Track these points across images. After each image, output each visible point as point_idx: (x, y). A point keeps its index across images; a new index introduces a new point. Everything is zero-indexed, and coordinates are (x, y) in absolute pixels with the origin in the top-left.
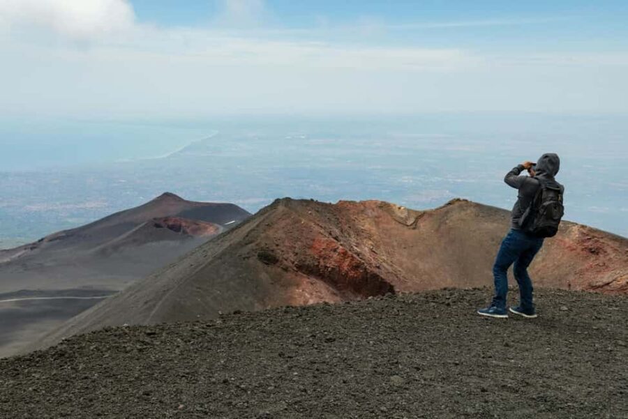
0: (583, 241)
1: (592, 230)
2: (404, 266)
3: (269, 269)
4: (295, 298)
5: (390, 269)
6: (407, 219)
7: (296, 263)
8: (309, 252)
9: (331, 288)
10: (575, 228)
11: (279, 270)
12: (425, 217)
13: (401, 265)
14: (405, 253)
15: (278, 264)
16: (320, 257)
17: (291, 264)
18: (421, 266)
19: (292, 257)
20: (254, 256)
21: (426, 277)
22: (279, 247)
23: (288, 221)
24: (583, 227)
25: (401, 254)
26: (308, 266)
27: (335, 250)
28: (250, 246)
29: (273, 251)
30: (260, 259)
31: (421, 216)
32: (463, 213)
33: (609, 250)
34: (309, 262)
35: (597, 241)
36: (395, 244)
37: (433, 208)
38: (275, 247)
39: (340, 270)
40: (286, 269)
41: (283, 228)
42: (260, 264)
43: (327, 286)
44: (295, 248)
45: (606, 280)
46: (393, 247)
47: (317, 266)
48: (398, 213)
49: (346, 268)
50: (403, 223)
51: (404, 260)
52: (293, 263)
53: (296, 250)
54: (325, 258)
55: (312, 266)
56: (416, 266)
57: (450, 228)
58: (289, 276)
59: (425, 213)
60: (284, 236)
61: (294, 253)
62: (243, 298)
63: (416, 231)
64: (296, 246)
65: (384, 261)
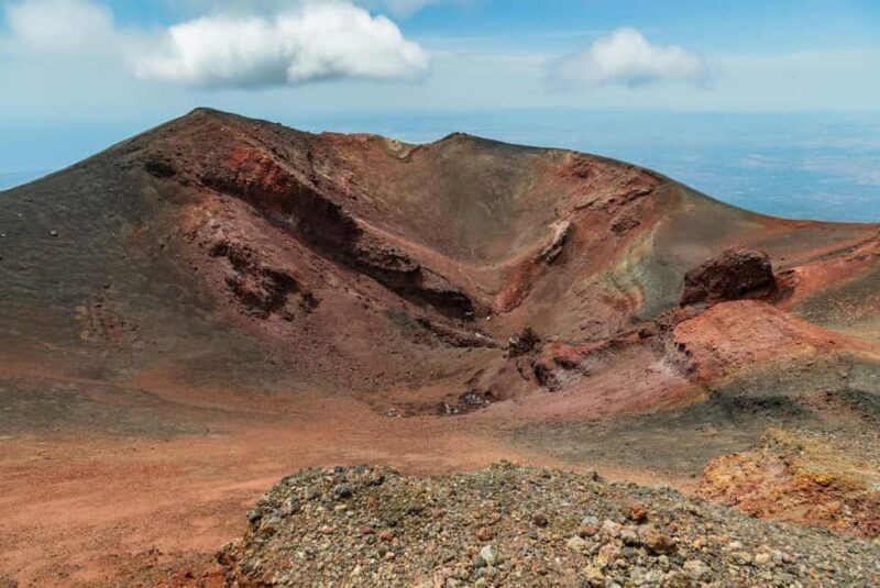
0: (575, 166)
1: (583, 155)
2: (389, 198)
3: (160, 182)
4: (190, 218)
5: (370, 200)
6: (400, 152)
7: (202, 175)
8: (225, 164)
9: (251, 208)
10: (569, 154)
11: (176, 183)
12: (421, 150)
13: (385, 197)
14: (393, 185)
15: (175, 177)
16: (240, 170)
17: (194, 178)
18: (409, 198)
19: (197, 168)
20: (139, 165)
21: (412, 209)
22: (181, 157)
23: (201, 127)
24: (575, 153)
25: (388, 188)
26: (220, 181)
27: (258, 161)
28: (135, 154)
29: (169, 160)
30: (148, 171)
31: (416, 149)
32: (461, 146)
33: (597, 172)
34: (222, 174)
35: (587, 165)
36: (383, 176)
37: (431, 142)
38: (174, 156)
39: (260, 185)
40: (186, 183)
41: (193, 134)
42: (147, 176)
43: (246, 205)
44: (204, 158)
45: (589, 201)
46: (380, 179)
47: (235, 180)
48: (392, 147)
49: (269, 182)
50: (394, 156)
51: (391, 192)
52: (198, 175)
53: (206, 161)
54: (244, 171)
55: (226, 180)
56: (403, 198)
57: (445, 163)
58: (187, 191)
59: (421, 146)
60: (192, 144)
61: (201, 164)
62: (105, 217)
63: (410, 164)
64: (207, 155)
65: (364, 192)
